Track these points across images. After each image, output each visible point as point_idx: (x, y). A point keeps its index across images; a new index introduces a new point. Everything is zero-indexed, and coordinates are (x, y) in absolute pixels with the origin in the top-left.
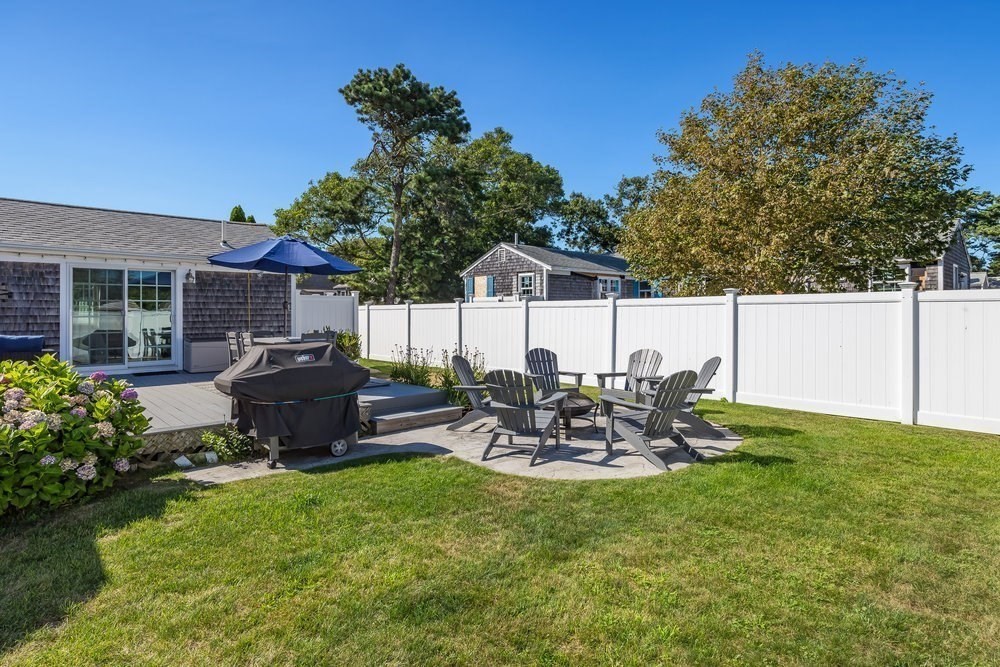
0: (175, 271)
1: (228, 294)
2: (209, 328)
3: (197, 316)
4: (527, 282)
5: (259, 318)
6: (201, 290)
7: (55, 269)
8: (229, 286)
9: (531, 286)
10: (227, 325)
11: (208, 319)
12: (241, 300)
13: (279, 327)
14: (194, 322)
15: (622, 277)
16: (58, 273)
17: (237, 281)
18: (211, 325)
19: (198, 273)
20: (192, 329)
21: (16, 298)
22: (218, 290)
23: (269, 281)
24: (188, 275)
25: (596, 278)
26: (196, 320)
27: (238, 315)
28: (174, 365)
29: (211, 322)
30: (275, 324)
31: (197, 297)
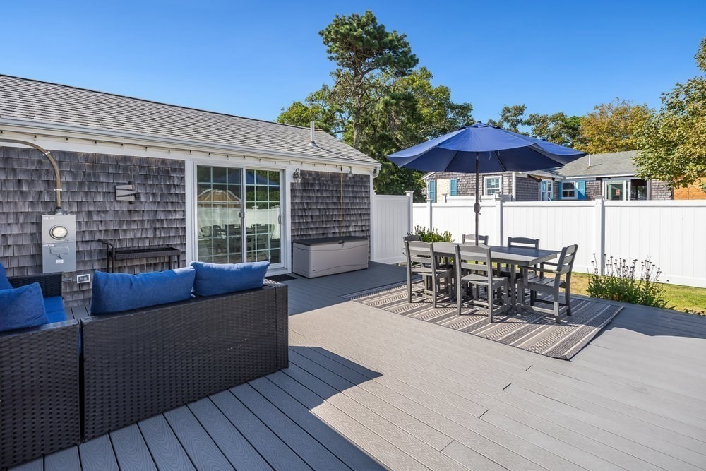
0: (283, 170)
1: (325, 195)
2: (312, 229)
3: (302, 216)
4: (493, 183)
5: (348, 218)
6: (305, 190)
7: (179, 166)
8: (325, 185)
9: (497, 186)
10: (325, 226)
11: (310, 220)
12: (335, 201)
13: (362, 226)
14: (299, 223)
15: (553, 179)
16: (182, 171)
17: (332, 181)
18: (312, 226)
19: (303, 172)
20: (298, 230)
21: (143, 199)
22: (318, 190)
23: (355, 182)
24: (295, 176)
25: (540, 180)
26: (301, 221)
27: (332, 215)
28: (283, 268)
29: (312, 222)
30: (359, 223)
31: (302, 197)
